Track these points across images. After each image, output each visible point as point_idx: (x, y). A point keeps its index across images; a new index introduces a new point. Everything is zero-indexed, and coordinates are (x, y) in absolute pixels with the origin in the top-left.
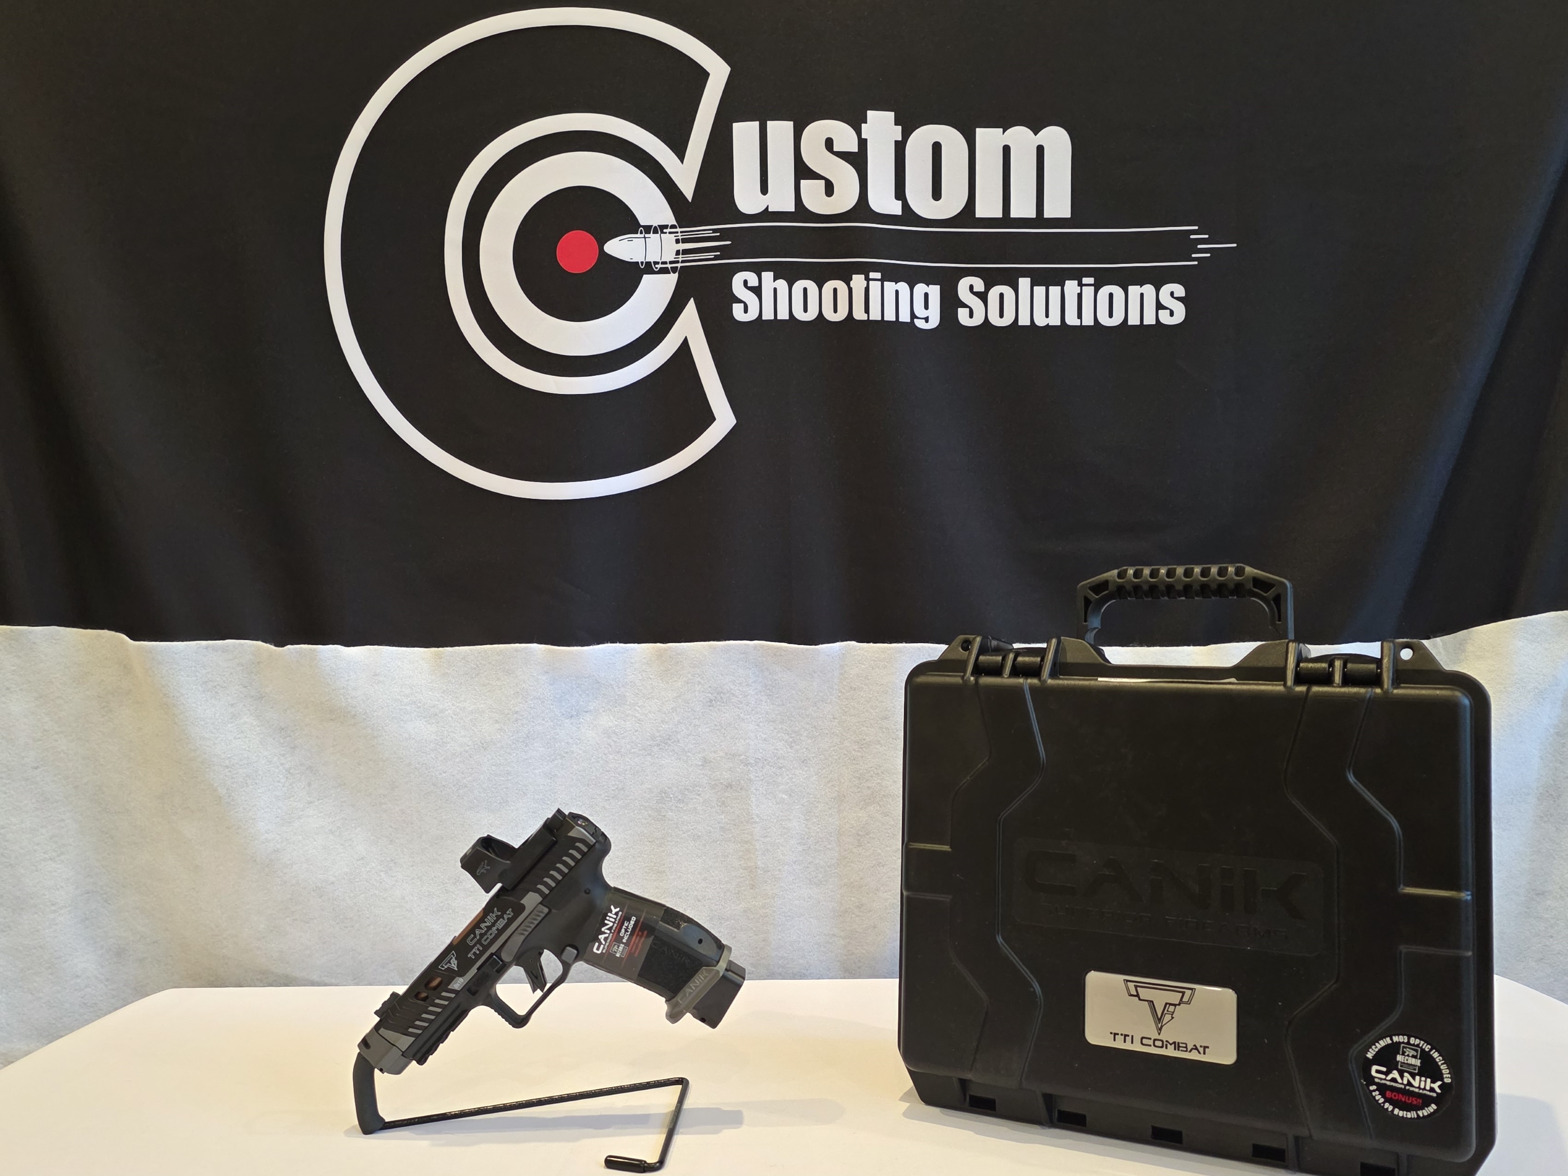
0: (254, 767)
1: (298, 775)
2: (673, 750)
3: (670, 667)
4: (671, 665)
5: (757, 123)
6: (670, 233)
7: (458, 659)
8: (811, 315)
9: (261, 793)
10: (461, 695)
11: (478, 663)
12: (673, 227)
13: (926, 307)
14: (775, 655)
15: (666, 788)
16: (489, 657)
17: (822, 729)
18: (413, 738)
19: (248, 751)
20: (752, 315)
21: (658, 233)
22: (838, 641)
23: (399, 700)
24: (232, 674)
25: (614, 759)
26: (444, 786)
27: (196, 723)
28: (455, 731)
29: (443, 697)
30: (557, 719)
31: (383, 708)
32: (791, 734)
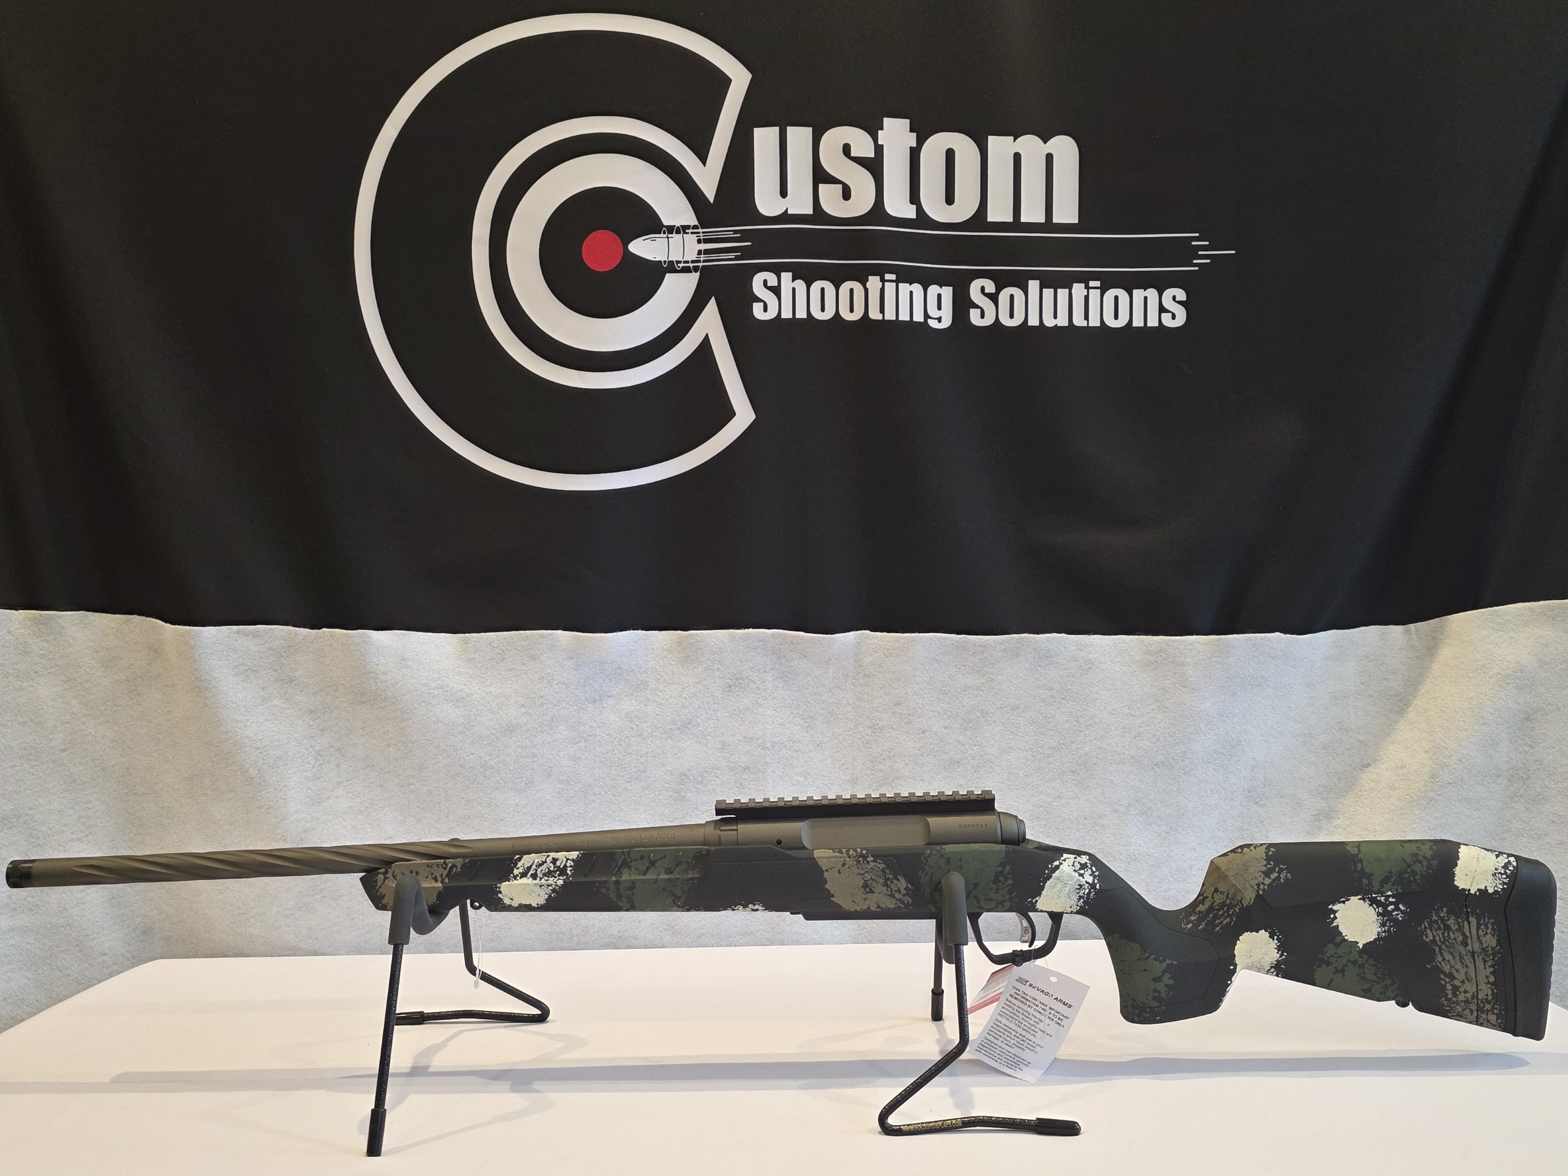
0: (284, 748)
1: (327, 757)
2: (693, 734)
3: (690, 654)
4: (691, 652)
5: (777, 128)
6: (692, 233)
7: (484, 644)
8: (828, 315)
9: (291, 774)
10: (487, 680)
11: (504, 648)
12: (695, 227)
13: (939, 308)
14: (792, 642)
15: (686, 771)
16: (515, 642)
17: (836, 715)
18: (442, 721)
19: (279, 733)
20: (771, 314)
21: (680, 233)
22: (853, 630)
23: (427, 684)
24: (262, 658)
25: (636, 742)
26: (472, 767)
27: (228, 706)
28: (482, 715)
29: (470, 681)
30: (581, 703)
31: (411, 693)
32: (806, 719)
